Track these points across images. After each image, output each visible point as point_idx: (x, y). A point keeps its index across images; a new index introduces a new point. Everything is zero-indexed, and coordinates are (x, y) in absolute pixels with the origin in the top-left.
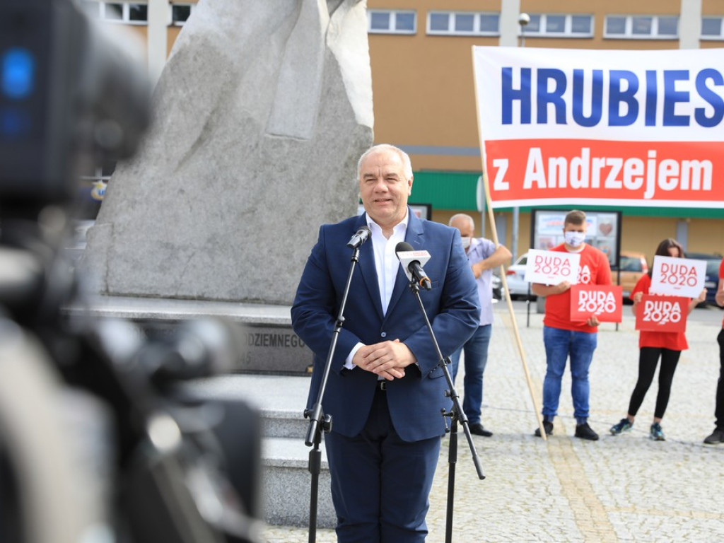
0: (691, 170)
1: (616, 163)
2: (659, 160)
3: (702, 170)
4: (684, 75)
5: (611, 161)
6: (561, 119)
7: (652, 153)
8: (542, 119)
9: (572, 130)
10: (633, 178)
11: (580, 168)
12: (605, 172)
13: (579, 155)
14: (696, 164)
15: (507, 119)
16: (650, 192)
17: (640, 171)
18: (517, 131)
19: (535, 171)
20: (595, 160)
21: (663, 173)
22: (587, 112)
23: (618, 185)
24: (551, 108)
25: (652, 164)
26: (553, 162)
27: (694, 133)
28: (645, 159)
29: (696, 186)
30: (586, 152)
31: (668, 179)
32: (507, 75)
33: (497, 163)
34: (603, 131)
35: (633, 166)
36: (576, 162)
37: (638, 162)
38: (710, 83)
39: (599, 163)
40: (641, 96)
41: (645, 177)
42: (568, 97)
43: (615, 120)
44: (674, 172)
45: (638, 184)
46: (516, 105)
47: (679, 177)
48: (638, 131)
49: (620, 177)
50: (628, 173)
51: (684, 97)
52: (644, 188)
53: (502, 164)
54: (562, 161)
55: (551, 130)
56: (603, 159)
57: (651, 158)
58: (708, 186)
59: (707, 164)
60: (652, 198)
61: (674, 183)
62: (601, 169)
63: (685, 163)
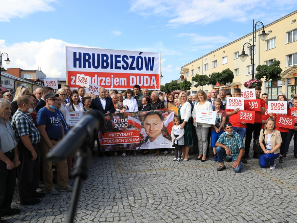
0: (122, 80)
1: (104, 79)
2: (114, 78)
3: (124, 80)
4: (119, 56)
5: (102, 78)
6: (89, 67)
7: (112, 76)
8: (84, 67)
9: (92, 70)
10: (108, 83)
11: (94, 79)
12: (101, 81)
13: (95, 77)
14: (123, 79)
15: (75, 66)
16: (112, 86)
17: (110, 81)
18: (77, 69)
20: (99, 78)
21: (115, 81)
22: (96, 65)
23: (104, 84)
24: (87, 63)
25: (112, 79)
27: (122, 71)
28: (111, 78)
29: (123, 85)
30: (96, 75)
31: (117, 83)
32: (75, 54)
33: (72, 77)
34: (100, 70)
35: (108, 79)
36: (93, 78)
37: (109, 79)
38: (125, 59)
39: (99, 79)
40: (109, 61)
41: (111, 82)
42: (91, 61)
43: (103, 67)
44: (118, 81)
45: (110, 84)
46: (78, 62)
47: (119, 82)
48: (108, 70)
49: (105, 82)
50: (107, 81)
51: (120, 62)
52: (111, 85)
54: (90, 77)
55: (87, 70)
56: (100, 78)
57: (112, 77)
58: (126, 85)
59: (125, 79)
60: (113, 88)
61: (118, 84)
62: (100, 80)
63: (120, 79)
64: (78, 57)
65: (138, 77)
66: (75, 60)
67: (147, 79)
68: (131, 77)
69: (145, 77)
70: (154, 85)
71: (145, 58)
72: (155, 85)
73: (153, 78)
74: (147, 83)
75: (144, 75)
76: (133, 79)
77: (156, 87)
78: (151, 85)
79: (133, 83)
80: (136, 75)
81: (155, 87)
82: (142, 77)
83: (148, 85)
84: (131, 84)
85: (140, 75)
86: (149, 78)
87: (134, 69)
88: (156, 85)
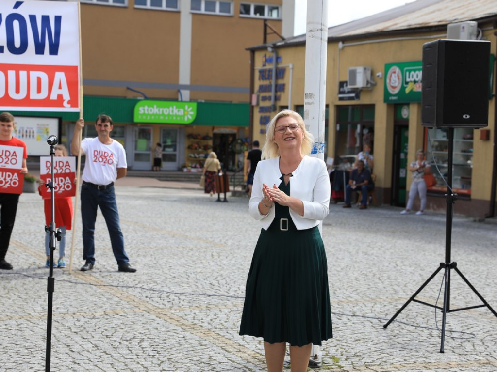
65: (12, 74)
67: (39, 79)
69: (34, 75)
70: (60, 97)
71: (33, 18)
72: (64, 98)
73: (60, 76)
74: (39, 91)
75: (29, 68)
77: (69, 102)
78: (54, 97)
80: (4, 68)
81: (65, 103)
82: (23, 74)
83: (43, 95)
85: (17, 68)
86: (44, 77)
88: (67, 97)
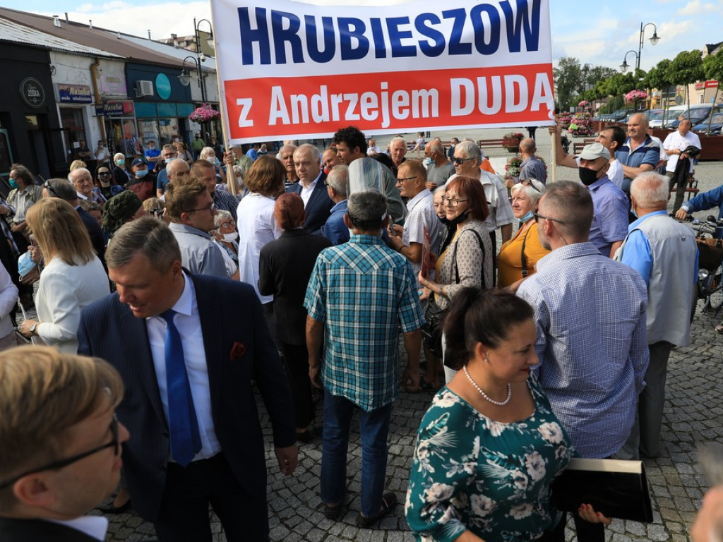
0: (420, 99)
1: (352, 97)
2: (391, 92)
3: (430, 98)
5: (347, 97)
6: (298, 58)
7: (384, 85)
8: (281, 59)
9: (310, 68)
10: (370, 111)
11: (319, 103)
12: (343, 106)
13: (319, 93)
14: (423, 92)
15: (248, 59)
16: (386, 122)
17: (374, 105)
18: (257, 70)
19: (279, 108)
20: (333, 97)
21: (396, 104)
22: (321, 48)
24: (288, 45)
25: (385, 95)
26: (294, 99)
28: (378, 92)
29: (425, 115)
30: (324, 89)
31: (401, 109)
32: (243, 13)
33: (239, 102)
34: (338, 66)
35: (368, 99)
36: (315, 98)
37: (373, 95)
39: (336, 100)
41: (380, 109)
42: (302, 34)
43: (348, 54)
44: (406, 103)
45: (375, 115)
46: (256, 46)
47: (410, 107)
50: (364, 108)
51: (408, 35)
52: (380, 118)
53: (246, 104)
54: (303, 98)
55: (289, 69)
56: (341, 96)
57: (385, 90)
58: (435, 114)
59: (434, 93)
60: (390, 127)
61: (406, 113)
62: (340, 104)
63: (414, 92)
64: (254, 26)
65: (482, 81)
66: (247, 37)
67: (516, 85)
68: (455, 84)
69: (510, 79)
70: (543, 106)
72: (549, 108)
73: (542, 78)
74: (517, 101)
75: (503, 71)
76: (463, 88)
78: (535, 107)
79: (463, 105)
80: (472, 74)
81: (550, 115)
82: (496, 80)
83: (521, 107)
84: (456, 111)
85: (488, 73)
86: (522, 81)
87: (466, 49)
